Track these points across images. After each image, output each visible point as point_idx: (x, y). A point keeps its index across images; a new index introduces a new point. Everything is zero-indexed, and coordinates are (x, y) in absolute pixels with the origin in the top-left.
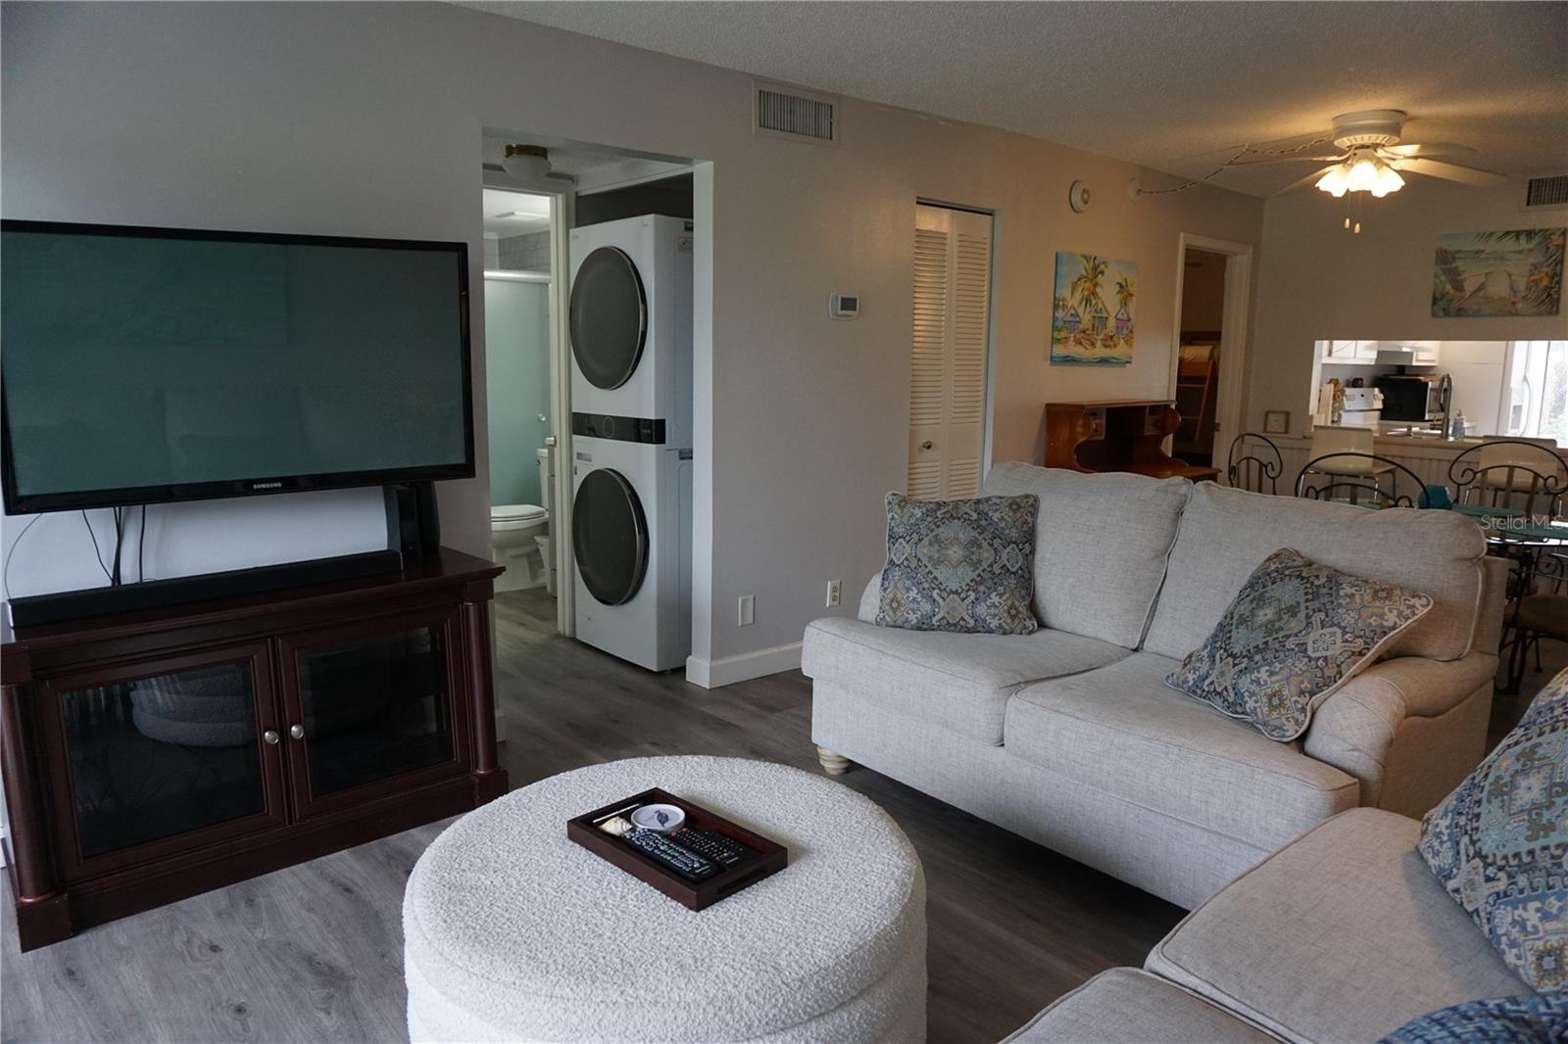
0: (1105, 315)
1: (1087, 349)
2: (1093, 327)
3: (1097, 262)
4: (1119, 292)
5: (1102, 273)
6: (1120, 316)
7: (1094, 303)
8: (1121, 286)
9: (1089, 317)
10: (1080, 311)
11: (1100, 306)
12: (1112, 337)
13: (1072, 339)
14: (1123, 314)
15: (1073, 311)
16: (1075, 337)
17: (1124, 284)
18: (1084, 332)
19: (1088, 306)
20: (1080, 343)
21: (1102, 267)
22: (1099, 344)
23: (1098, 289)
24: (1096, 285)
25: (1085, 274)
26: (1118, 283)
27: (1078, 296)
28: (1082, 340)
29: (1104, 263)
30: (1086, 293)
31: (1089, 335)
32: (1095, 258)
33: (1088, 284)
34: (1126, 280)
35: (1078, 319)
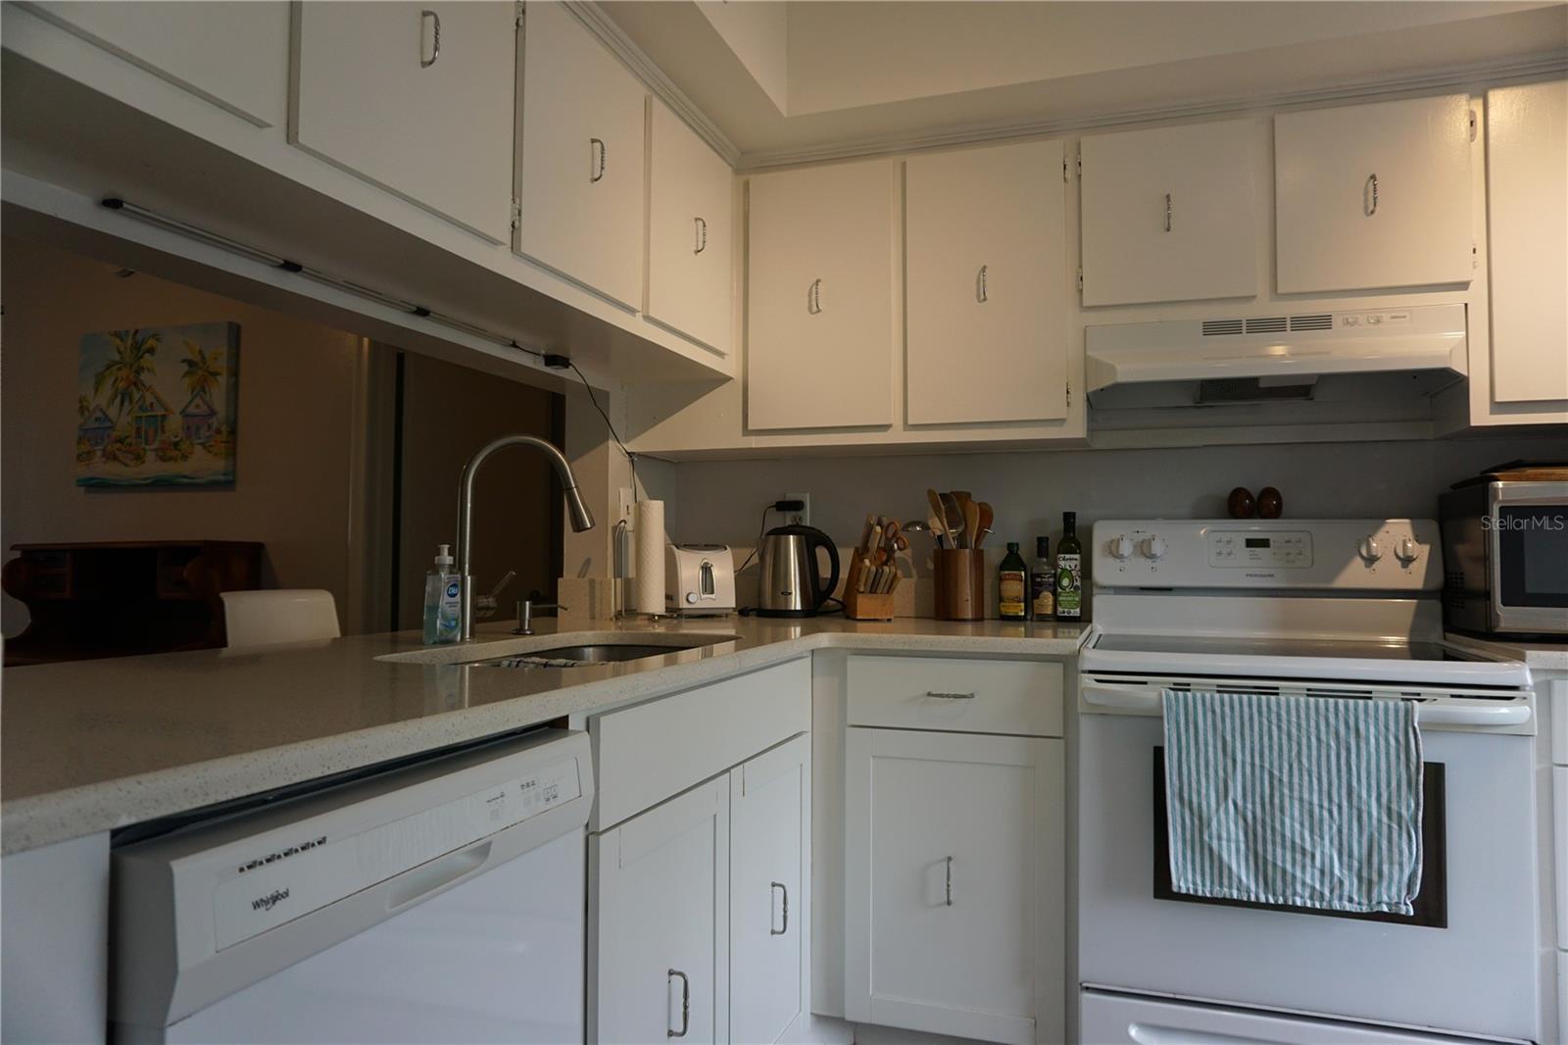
0: (160, 412)
1: (126, 466)
2: (138, 431)
3: (139, 337)
4: (186, 374)
5: (151, 351)
6: (192, 410)
7: (136, 396)
8: (191, 363)
9: (129, 419)
10: (112, 412)
11: (149, 398)
12: (176, 444)
13: (99, 453)
14: (197, 406)
15: (99, 414)
16: (104, 450)
17: (197, 359)
18: (121, 441)
19: (127, 403)
20: (115, 458)
21: (151, 342)
22: (150, 456)
23: (144, 377)
24: (140, 370)
25: (117, 358)
26: (184, 361)
27: (107, 390)
28: (118, 453)
29: (153, 336)
30: (121, 385)
31: (130, 445)
32: (136, 331)
33: (124, 373)
34: (200, 352)
35: (108, 424)
